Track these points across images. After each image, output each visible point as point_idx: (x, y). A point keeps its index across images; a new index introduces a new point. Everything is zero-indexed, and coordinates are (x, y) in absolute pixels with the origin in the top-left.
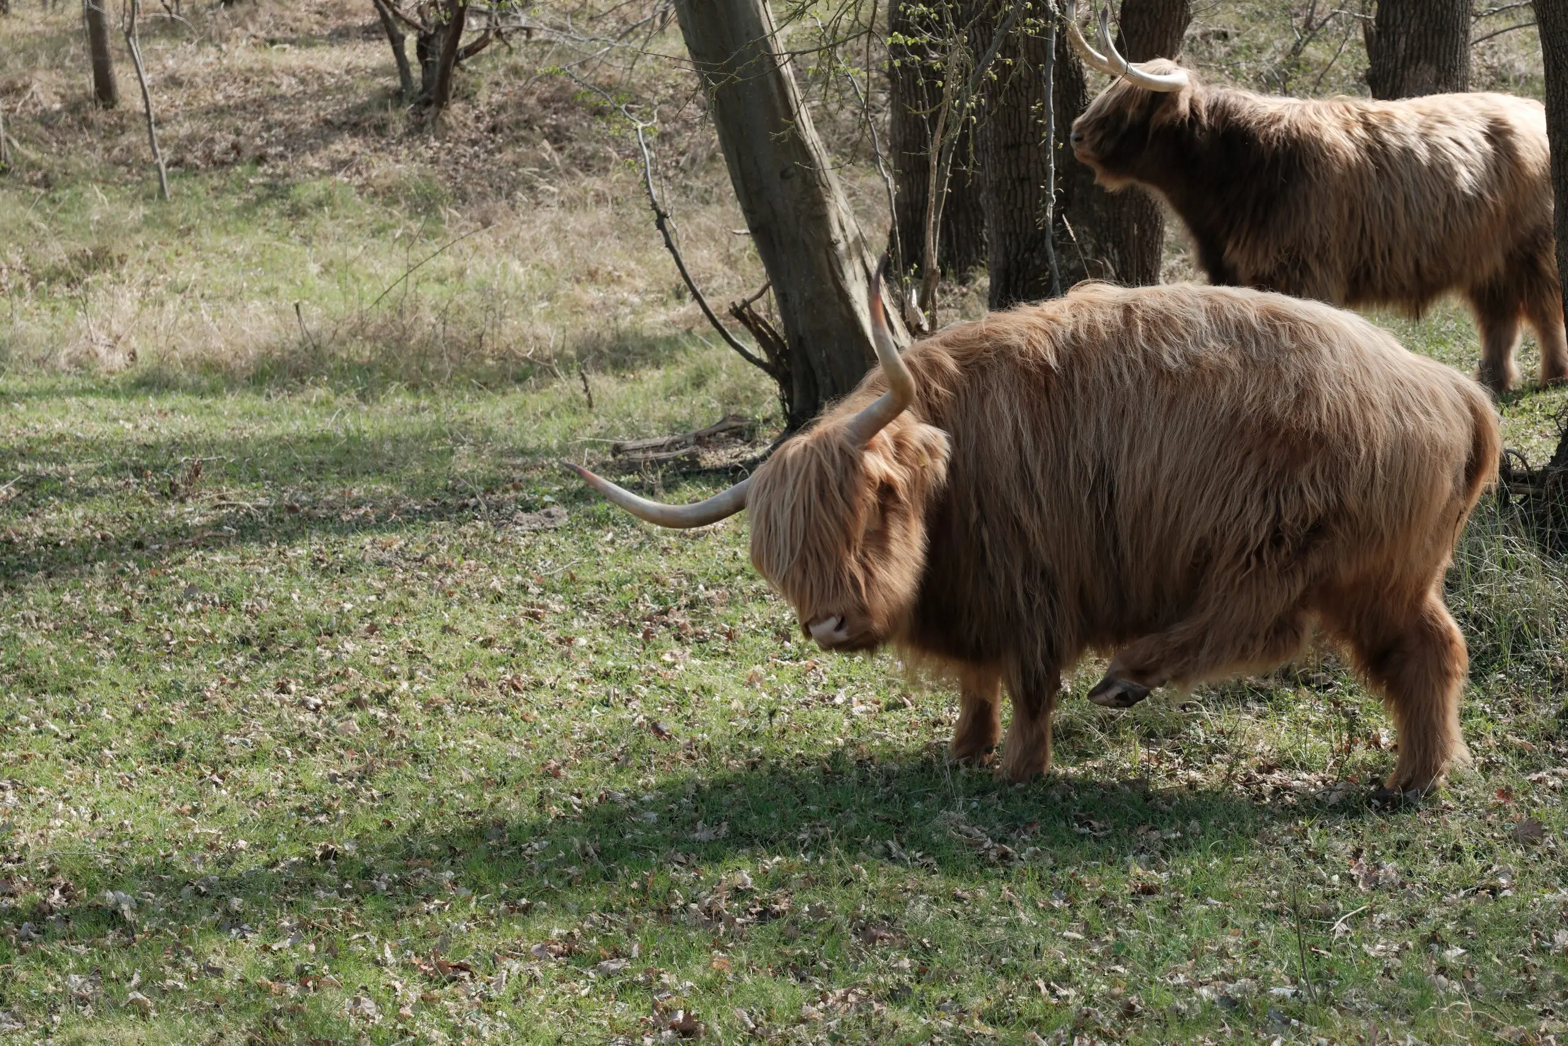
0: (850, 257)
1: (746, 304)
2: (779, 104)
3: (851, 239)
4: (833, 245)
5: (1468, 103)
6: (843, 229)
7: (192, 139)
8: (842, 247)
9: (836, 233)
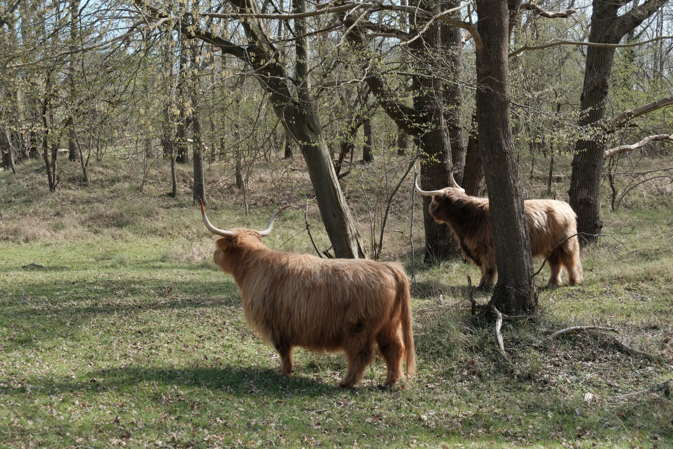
0: (353, 239)
1: (327, 251)
2: (334, 196)
3: (353, 234)
4: (348, 235)
5: (542, 203)
6: (351, 231)
7: (261, 198)
8: (350, 236)
9: (349, 232)
